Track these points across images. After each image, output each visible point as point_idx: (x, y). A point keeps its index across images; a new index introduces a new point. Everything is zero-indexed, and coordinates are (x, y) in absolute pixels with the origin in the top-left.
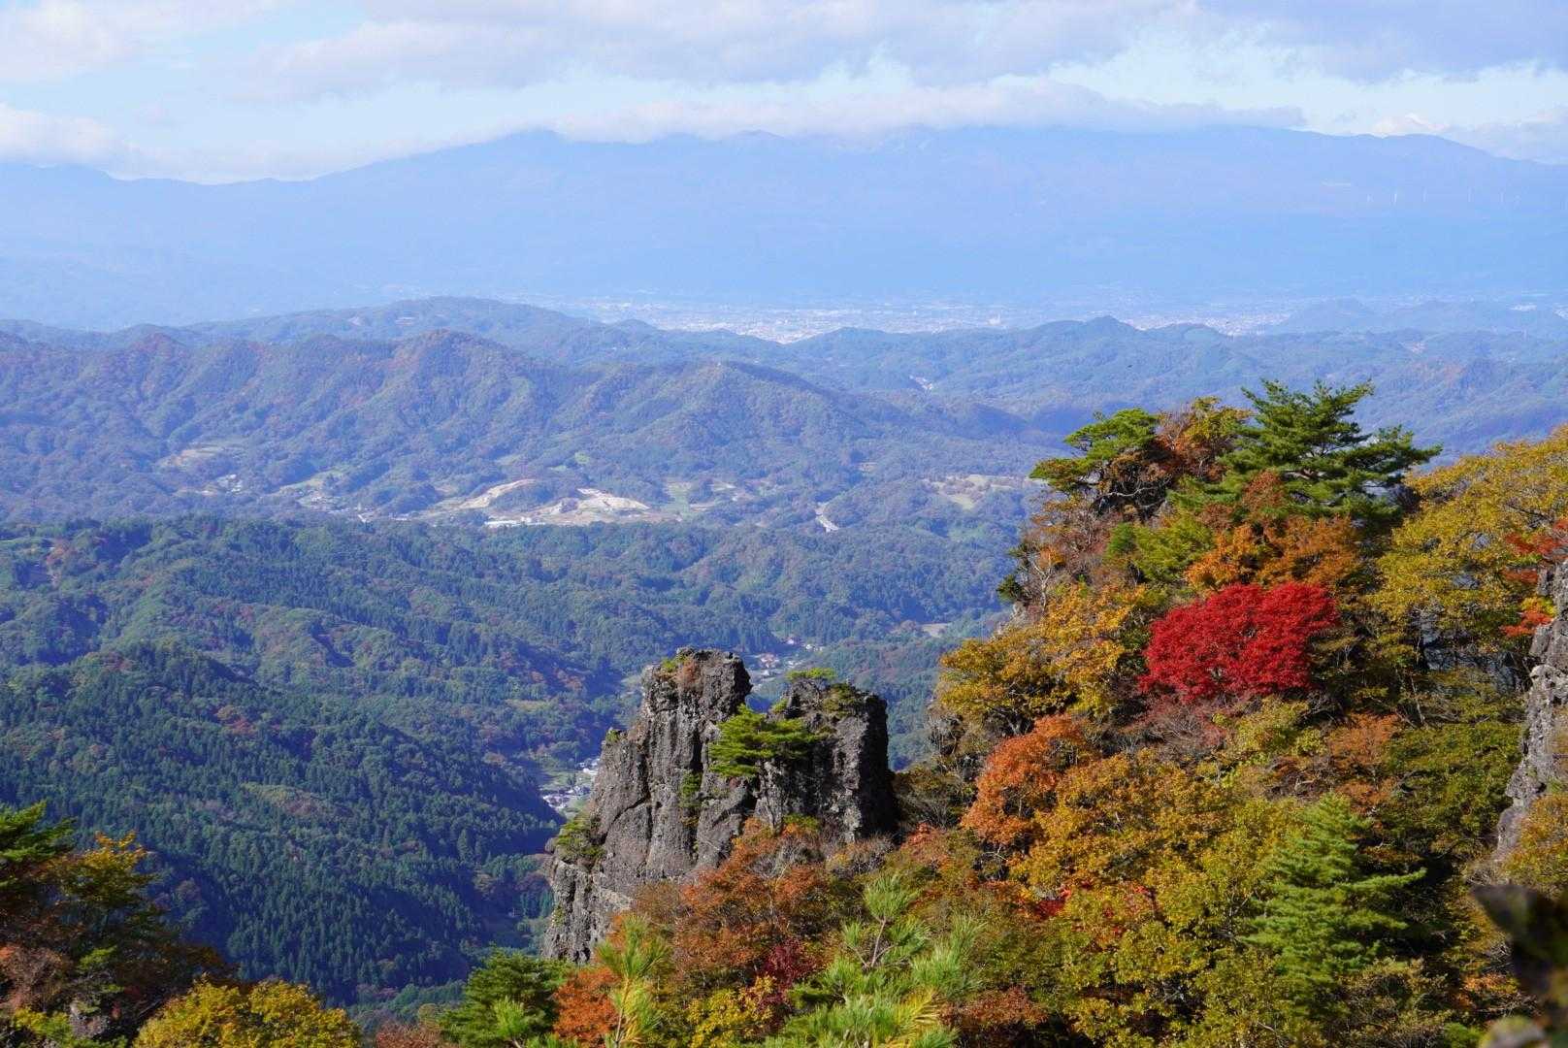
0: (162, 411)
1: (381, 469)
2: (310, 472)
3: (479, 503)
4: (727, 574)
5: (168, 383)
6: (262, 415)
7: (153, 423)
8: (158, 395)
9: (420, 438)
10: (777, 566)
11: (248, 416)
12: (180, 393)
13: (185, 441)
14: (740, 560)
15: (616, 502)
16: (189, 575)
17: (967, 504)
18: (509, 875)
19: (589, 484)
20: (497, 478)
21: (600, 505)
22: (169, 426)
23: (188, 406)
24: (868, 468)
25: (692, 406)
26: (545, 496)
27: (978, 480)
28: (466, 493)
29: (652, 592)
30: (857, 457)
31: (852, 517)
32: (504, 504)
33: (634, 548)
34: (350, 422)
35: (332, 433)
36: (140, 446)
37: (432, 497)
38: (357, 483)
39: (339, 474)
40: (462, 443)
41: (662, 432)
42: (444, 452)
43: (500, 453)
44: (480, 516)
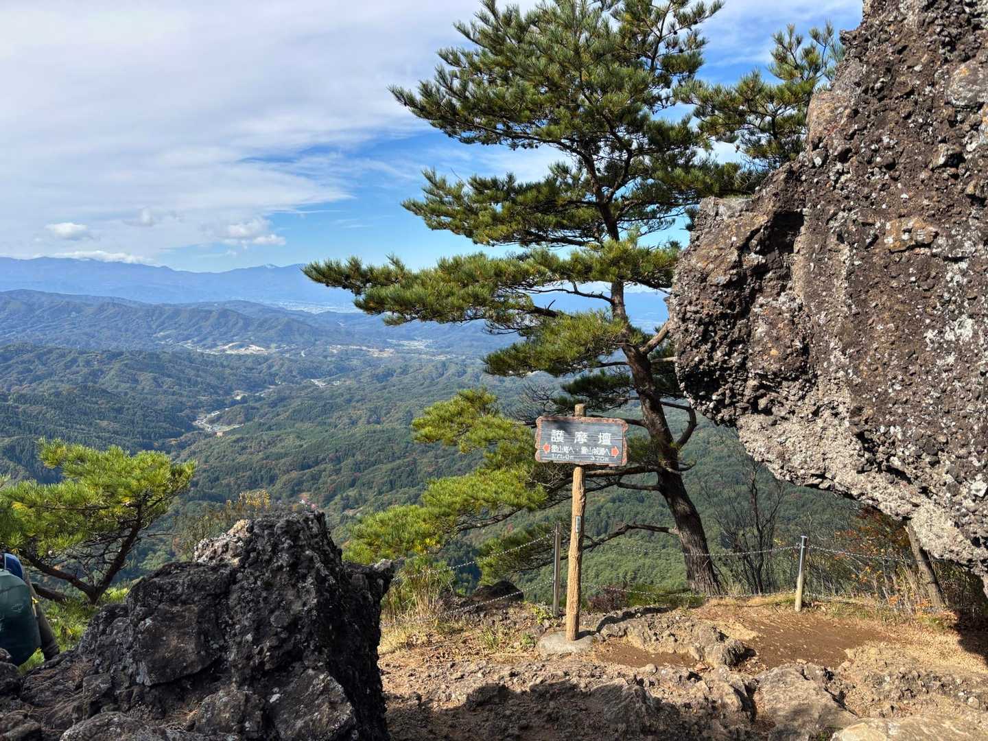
0: (156, 324)
1: (205, 339)
2: (189, 339)
3: (226, 347)
4: (270, 367)
5: (160, 317)
6: (180, 325)
7: (154, 327)
8: (156, 320)
9: (216, 332)
10: (282, 365)
11: (177, 326)
12: (161, 320)
13: (161, 331)
14: (274, 364)
15: (258, 348)
16: (126, 365)
17: (335, 351)
18: (163, 443)
19: (252, 344)
20: (232, 342)
21: (254, 349)
22: (158, 327)
23: (163, 323)
24: (317, 343)
25: (279, 327)
26: (241, 346)
27: (339, 346)
28: (224, 345)
29: (249, 371)
30: (316, 340)
31: (309, 354)
32: (231, 348)
33: (250, 360)
34: (200, 327)
35: (196, 330)
36: (149, 331)
37: (215, 345)
38: (199, 341)
39: (195, 339)
40: (225, 333)
41: (272, 332)
42: (221, 335)
43: (234, 336)
44: (224, 350)
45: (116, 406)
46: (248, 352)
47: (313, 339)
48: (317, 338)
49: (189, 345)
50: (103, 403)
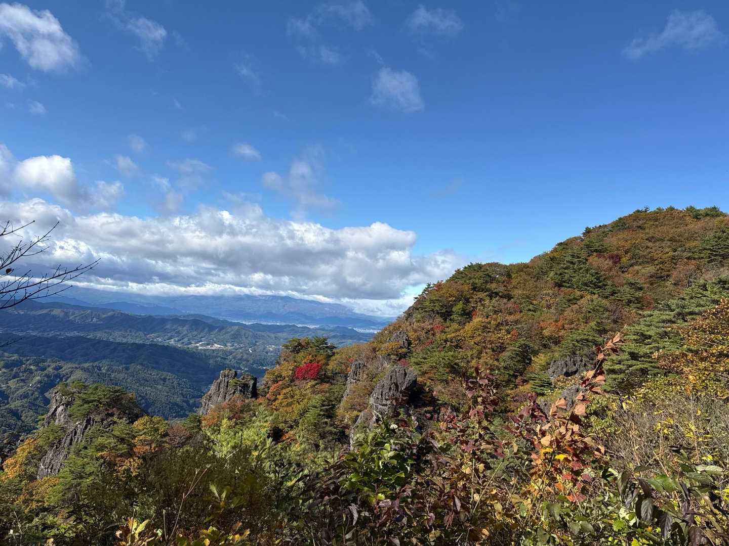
1: (183, 339)
2: (172, 338)
3: (198, 345)
4: (234, 358)
5: (151, 323)
9: (190, 335)
10: (242, 357)
12: (153, 325)
14: (237, 356)
15: (219, 346)
16: (150, 353)
17: (271, 349)
18: (195, 402)
19: (215, 343)
20: (201, 341)
21: (216, 346)
23: (154, 327)
24: (257, 343)
26: (208, 344)
27: (273, 346)
28: (196, 343)
29: (223, 360)
30: (256, 342)
31: (254, 351)
32: (201, 345)
34: (179, 331)
35: (176, 333)
37: (190, 343)
38: (179, 341)
39: (176, 339)
40: (196, 335)
41: (227, 336)
42: (193, 337)
43: (202, 337)
44: (197, 347)
45: (162, 377)
46: (214, 348)
47: (254, 342)
48: (257, 340)
49: (172, 342)
50: (154, 375)
